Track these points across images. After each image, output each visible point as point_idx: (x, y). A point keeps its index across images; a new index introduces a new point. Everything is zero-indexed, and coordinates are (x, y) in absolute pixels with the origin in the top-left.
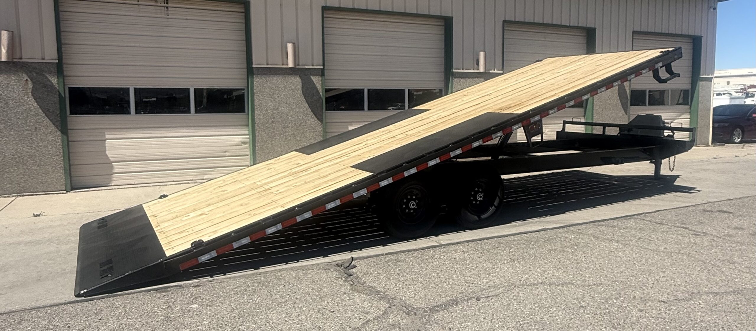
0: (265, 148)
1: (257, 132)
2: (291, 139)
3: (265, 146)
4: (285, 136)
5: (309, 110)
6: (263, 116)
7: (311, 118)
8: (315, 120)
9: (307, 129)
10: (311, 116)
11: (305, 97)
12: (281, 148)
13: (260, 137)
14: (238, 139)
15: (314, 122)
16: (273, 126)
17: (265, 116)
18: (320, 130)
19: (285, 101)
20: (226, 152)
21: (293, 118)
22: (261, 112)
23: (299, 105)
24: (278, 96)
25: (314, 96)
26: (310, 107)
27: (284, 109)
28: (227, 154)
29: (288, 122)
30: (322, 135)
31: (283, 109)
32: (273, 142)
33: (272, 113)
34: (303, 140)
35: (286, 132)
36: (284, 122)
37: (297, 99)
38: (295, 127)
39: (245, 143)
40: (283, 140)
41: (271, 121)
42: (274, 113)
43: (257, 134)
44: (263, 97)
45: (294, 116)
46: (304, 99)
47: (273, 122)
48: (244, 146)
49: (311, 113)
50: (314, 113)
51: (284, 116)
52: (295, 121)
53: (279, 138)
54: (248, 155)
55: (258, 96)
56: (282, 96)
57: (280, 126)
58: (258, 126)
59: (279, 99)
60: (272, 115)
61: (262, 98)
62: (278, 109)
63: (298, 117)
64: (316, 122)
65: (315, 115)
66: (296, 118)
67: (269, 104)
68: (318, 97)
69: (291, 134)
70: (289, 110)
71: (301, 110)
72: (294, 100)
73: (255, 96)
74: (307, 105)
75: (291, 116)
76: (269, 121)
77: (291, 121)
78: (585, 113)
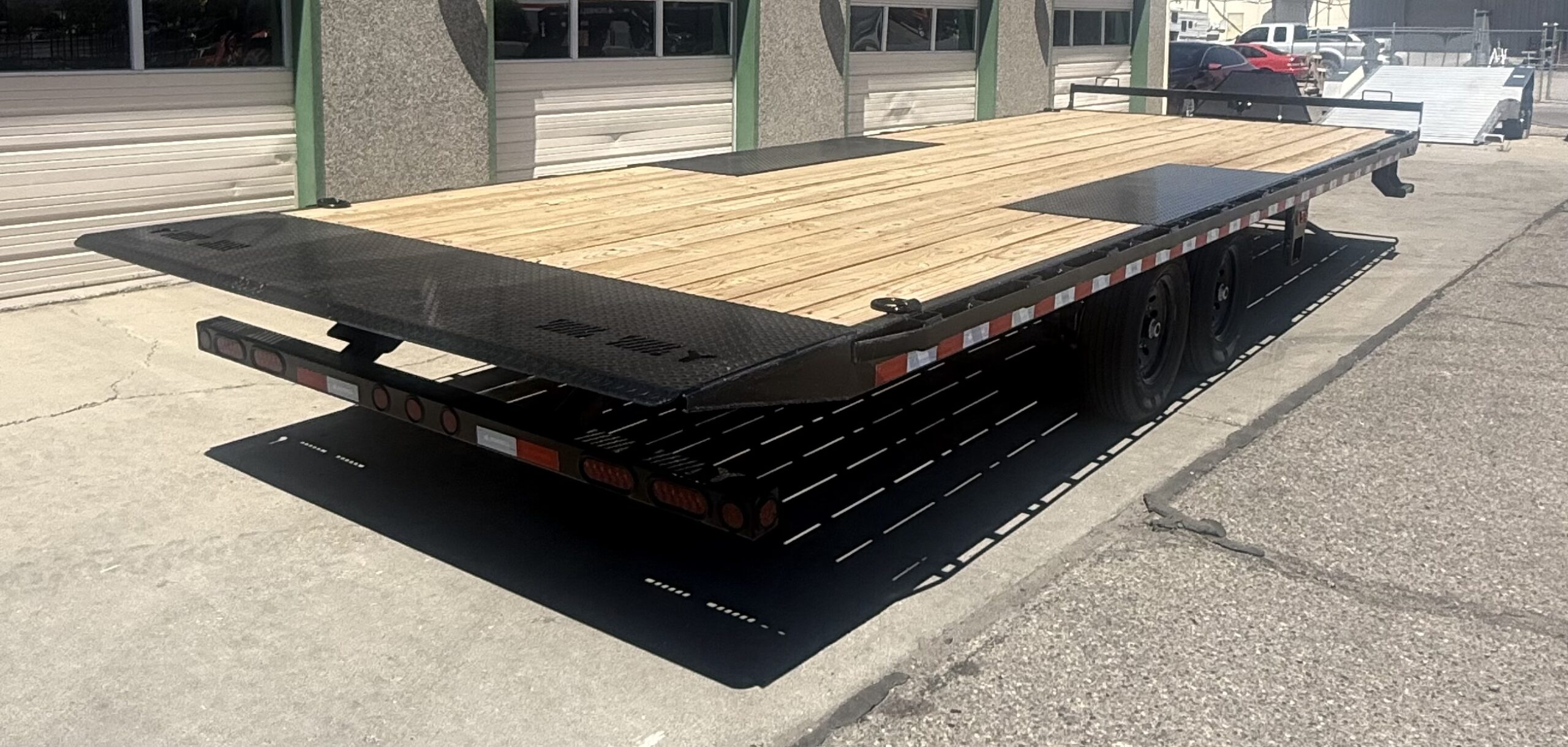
0: (348, 170)
1: (326, 124)
2: (411, 142)
3: (349, 163)
4: (398, 132)
5: (457, 57)
6: (344, 76)
7: (464, 81)
8: (470, 87)
9: (449, 113)
10: (462, 75)
11: (446, 19)
12: (389, 169)
13: (334, 138)
14: (267, 145)
15: (468, 91)
16: (367, 104)
17: (349, 77)
18: (482, 113)
19: (398, 33)
20: (233, 185)
21: (418, 79)
22: (338, 63)
23: (433, 42)
24: (381, 18)
25: (468, 17)
26: (457, 50)
27: (395, 56)
28: (238, 191)
29: (405, 92)
30: (485, 127)
31: (394, 54)
32: (370, 151)
33: (365, 66)
34: (442, 142)
35: (400, 121)
36: (396, 92)
37: (428, 25)
38: (421, 108)
39: (283, 157)
40: (394, 145)
41: (362, 89)
42: (370, 68)
43: (327, 128)
44: (343, 21)
45: (419, 75)
46: (445, 28)
47: (367, 93)
48: (284, 165)
49: (462, 68)
50: (467, 68)
51: (395, 75)
52: (423, 88)
53: (382, 137)
54: (292, 193)
55: (330, 16)
56: (392, 18)
57: (387, 103)
58: (330, 106)
59: (382, 26)
60: (365, 73)
61: (340, 24)
62: (379, 54)
63: (429, 77)
64: (471, 91)
65: (471, 72)
66: (426, 80)
67: (359, 42)
68: (476, 21)
69: (413, 128)
70: (407, 57)
71: (438, 58)
72: (420, 30)
73: (322, 18)
74: (450, 45)
75: (413, 75)
76: (357, 90)
77: (414, 89)
78: (978, 62)
